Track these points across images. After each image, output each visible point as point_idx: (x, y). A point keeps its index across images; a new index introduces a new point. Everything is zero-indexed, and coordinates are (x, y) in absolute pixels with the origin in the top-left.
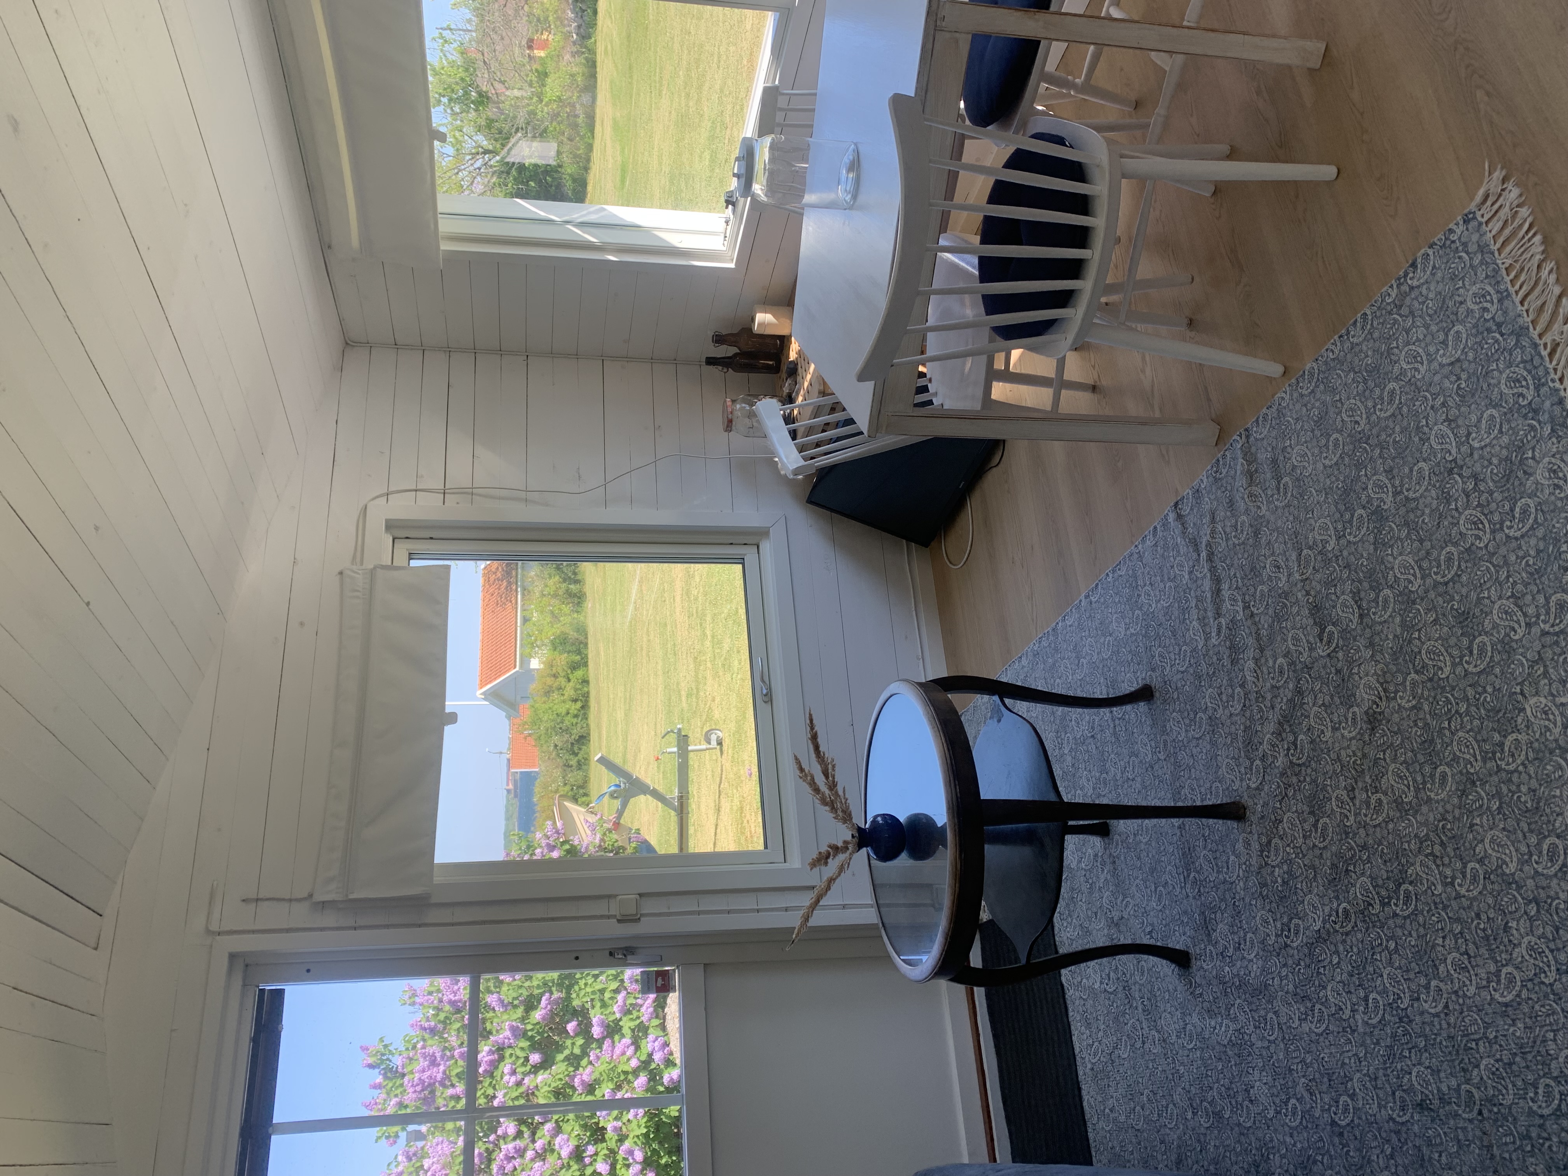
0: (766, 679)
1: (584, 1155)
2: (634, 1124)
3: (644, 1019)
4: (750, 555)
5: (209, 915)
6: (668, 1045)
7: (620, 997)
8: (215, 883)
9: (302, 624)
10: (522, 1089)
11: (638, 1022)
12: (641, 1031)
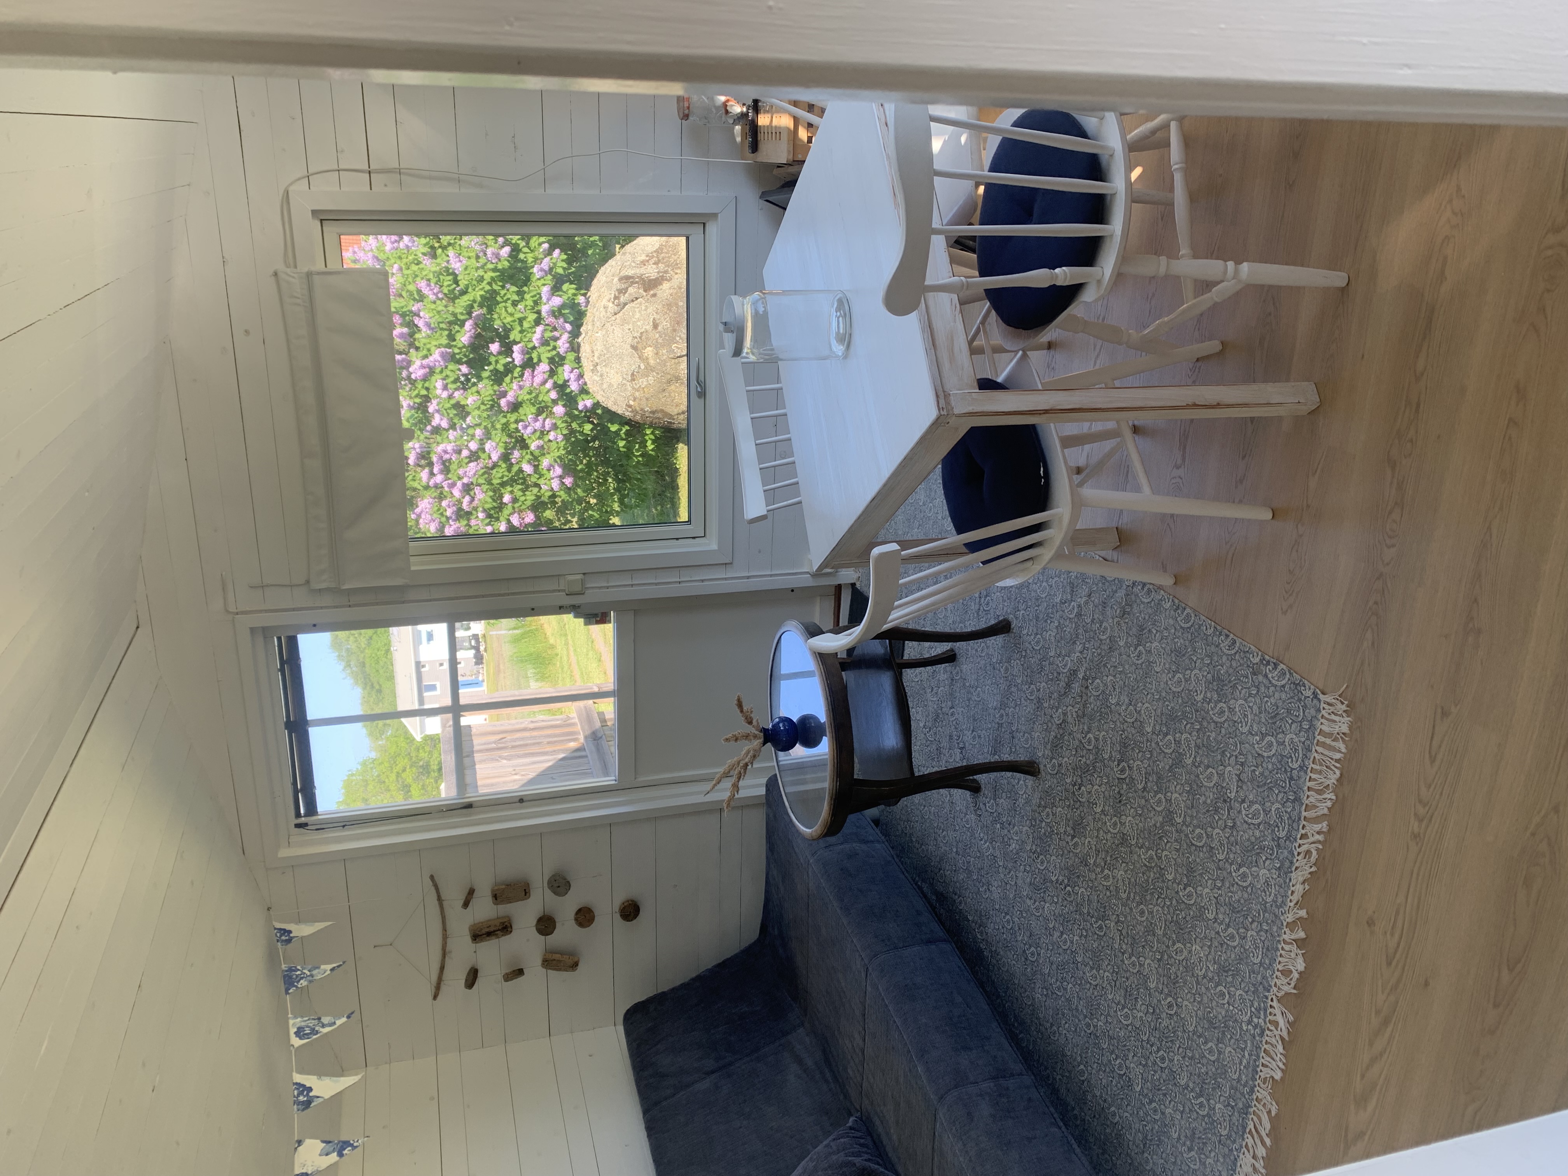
0: (702, 378)
1: (511, 457)
2: (554, 445)
3: (562, 351)
4: (696, 232)
5: (225, 599)
6: (582, 376)
7: (539, 329)
8: (224, 573)
9: (247, 332)
10: (453, 402)
11: (554, 353)
12: (556, 362)
